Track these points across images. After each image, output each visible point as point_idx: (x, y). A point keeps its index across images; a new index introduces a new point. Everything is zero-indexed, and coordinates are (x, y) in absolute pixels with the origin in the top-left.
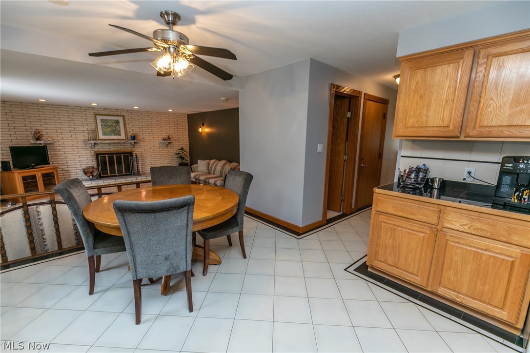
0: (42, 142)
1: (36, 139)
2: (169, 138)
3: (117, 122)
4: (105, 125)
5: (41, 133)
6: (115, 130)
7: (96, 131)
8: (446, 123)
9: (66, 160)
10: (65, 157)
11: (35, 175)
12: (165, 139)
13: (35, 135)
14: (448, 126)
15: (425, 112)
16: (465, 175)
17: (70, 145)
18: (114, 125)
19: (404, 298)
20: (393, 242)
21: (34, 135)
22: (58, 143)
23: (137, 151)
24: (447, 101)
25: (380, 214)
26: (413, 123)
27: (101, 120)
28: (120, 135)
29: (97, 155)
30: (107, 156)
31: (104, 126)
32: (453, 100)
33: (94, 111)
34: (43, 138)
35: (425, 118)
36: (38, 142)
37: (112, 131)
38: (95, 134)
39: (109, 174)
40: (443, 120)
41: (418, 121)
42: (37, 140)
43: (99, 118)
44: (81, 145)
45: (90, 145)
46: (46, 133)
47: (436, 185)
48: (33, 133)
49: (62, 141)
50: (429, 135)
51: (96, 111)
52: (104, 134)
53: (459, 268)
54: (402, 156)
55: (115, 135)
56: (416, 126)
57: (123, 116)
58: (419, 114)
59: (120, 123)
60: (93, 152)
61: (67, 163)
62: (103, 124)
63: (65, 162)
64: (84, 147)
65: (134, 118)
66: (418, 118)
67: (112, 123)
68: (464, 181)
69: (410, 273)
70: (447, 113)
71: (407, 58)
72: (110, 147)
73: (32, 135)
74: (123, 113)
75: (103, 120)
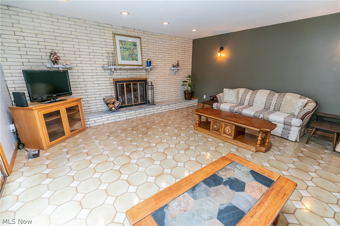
0: (60, 67)
1: (53, 61)
2: (178, 65)
3: (135, 45)
4: (124, 48)
5: (58, 54)
6: (133, 54)
7: (114, 54)
9: (85, 88)
10: (84, 86)
11: (59, 111)
12: (175, 66)
13: (52, 57)
17: (89, 71)
18: (132, 47)
21: (50, 56)
22: (77, 68)
23: (151, 78)
27: (120, 41)
28: (137, 60)
29: (116, 82)
30: (125, 84)
31: (122, 49)
33: (112, 30)
34: (60, 61)
36: (56, 66)
37: (130, 54)
38: (114, 57)
39: (126, 104)
42: (54, 64)
43: (118, 38)
44: (100, 71)
45: (109, 71)
46: (63, 55)
48: (49, 54)
49: (81, 65)
51: (115, 30)
52: (123, 59)
55: (133, 60)
57: (140, 38)
59: (137, 45)
60: (112, 79)
61: (87, 92)
62: (121, 46)
63: (85, 91)
64: (103, 74)
65: (150, 41)
67: (130, 45)
72: (127, 74)
73: (48, 58)
74: (140, 35)
75: (122, 41)
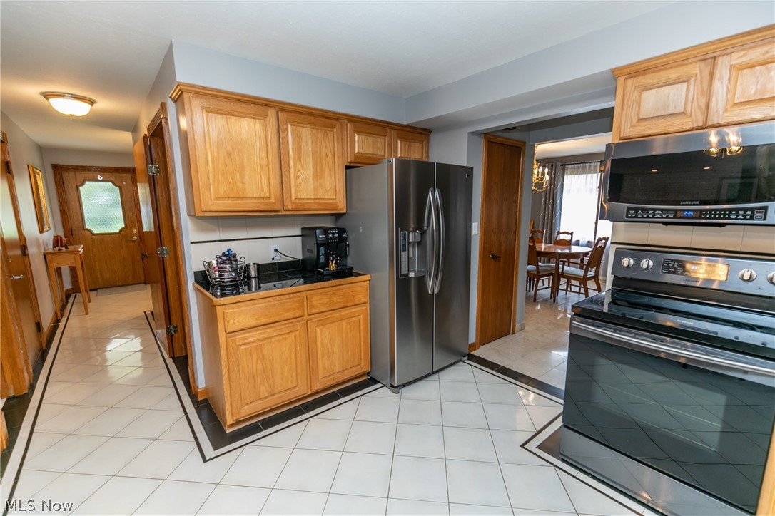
8: (267, 195)
14: (269, 198)
15: (238, 178)
16: (273, 254)
19: (299, 422)
20: (262, 364)
24: (261, 166)
25: (236, 336)
26: (225, 192)
32: (268, 166)
35: (240, 185)
40: (262, 191)
41: (232, 189)
47: (253, 273)
50: (251, 209)
53: (330, 350)
54: (191, 243)
56: (231, 196)
58: (232, 179)
66: (232, 185)
68: (273, 262)
69: (291, 389)
70: (264, 181)
71: (194, 89)
